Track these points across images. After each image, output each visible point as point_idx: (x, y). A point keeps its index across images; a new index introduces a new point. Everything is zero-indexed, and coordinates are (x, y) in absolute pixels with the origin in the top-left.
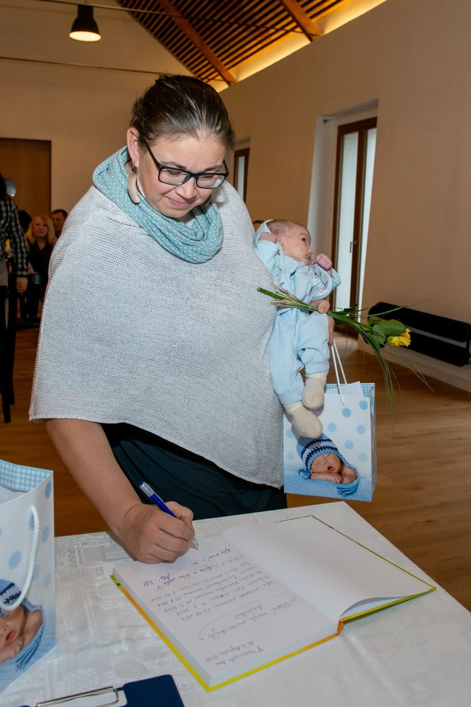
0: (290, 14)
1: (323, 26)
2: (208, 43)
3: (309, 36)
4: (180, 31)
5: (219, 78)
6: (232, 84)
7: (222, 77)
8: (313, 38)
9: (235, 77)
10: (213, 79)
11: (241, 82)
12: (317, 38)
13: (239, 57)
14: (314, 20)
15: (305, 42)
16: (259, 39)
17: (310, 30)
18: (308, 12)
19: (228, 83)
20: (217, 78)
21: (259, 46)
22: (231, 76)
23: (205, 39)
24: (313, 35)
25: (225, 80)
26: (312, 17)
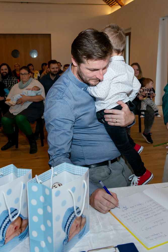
5: (117, 4)
6: (122, 6)
7: (118, 3)
9: (123, 3)
10: (114, 5)
11: (126, 5)
19: (121, 6)
20: (116, 4)
22: (122, 3)
25: (119, 5)
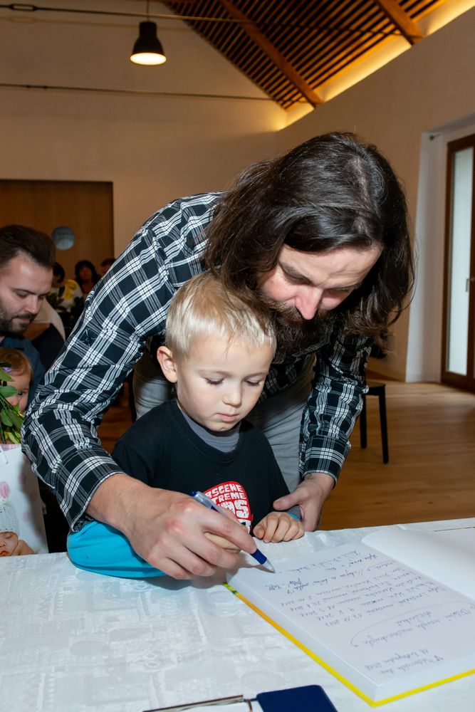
0: (387, 15)
1: (426, 26)
2: (289, 60)
3: (410, 39)
4: (257, 48)
5: (303, 99)
6: (318, 105)
7: (307, 98)
8: (415, 41)
9: (321, 97)
12: (419, 40)
13: (325, 73)
14: (415, 20)
15: (406, 46)
16: (349, 49)
17: (410, 32)
18: (407, 10)
19: (314, 104)
20: (300, 100)
21: (349, 58)
23: (285, 55)
24: (415, 37)
25: (309, 101)
26: (413, 17)
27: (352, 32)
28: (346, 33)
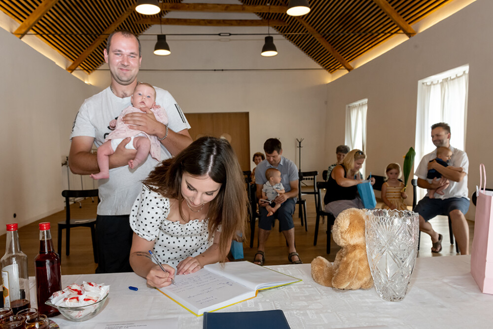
1: (418, 27)
2: (336, 49)
4: (319, 44)
6: (351, 71)
7: (345, 66)
9: (353, 66)
10: (338, 68)
14: (411, 24)
17: (409, 31)
18: (407, 20)
20: (341, 68)
23: (334, 47)
25: (347, 68)
27: (372, 34)
28: (370, 34)
